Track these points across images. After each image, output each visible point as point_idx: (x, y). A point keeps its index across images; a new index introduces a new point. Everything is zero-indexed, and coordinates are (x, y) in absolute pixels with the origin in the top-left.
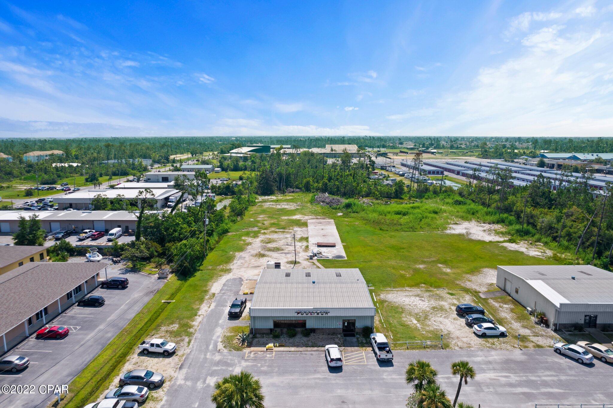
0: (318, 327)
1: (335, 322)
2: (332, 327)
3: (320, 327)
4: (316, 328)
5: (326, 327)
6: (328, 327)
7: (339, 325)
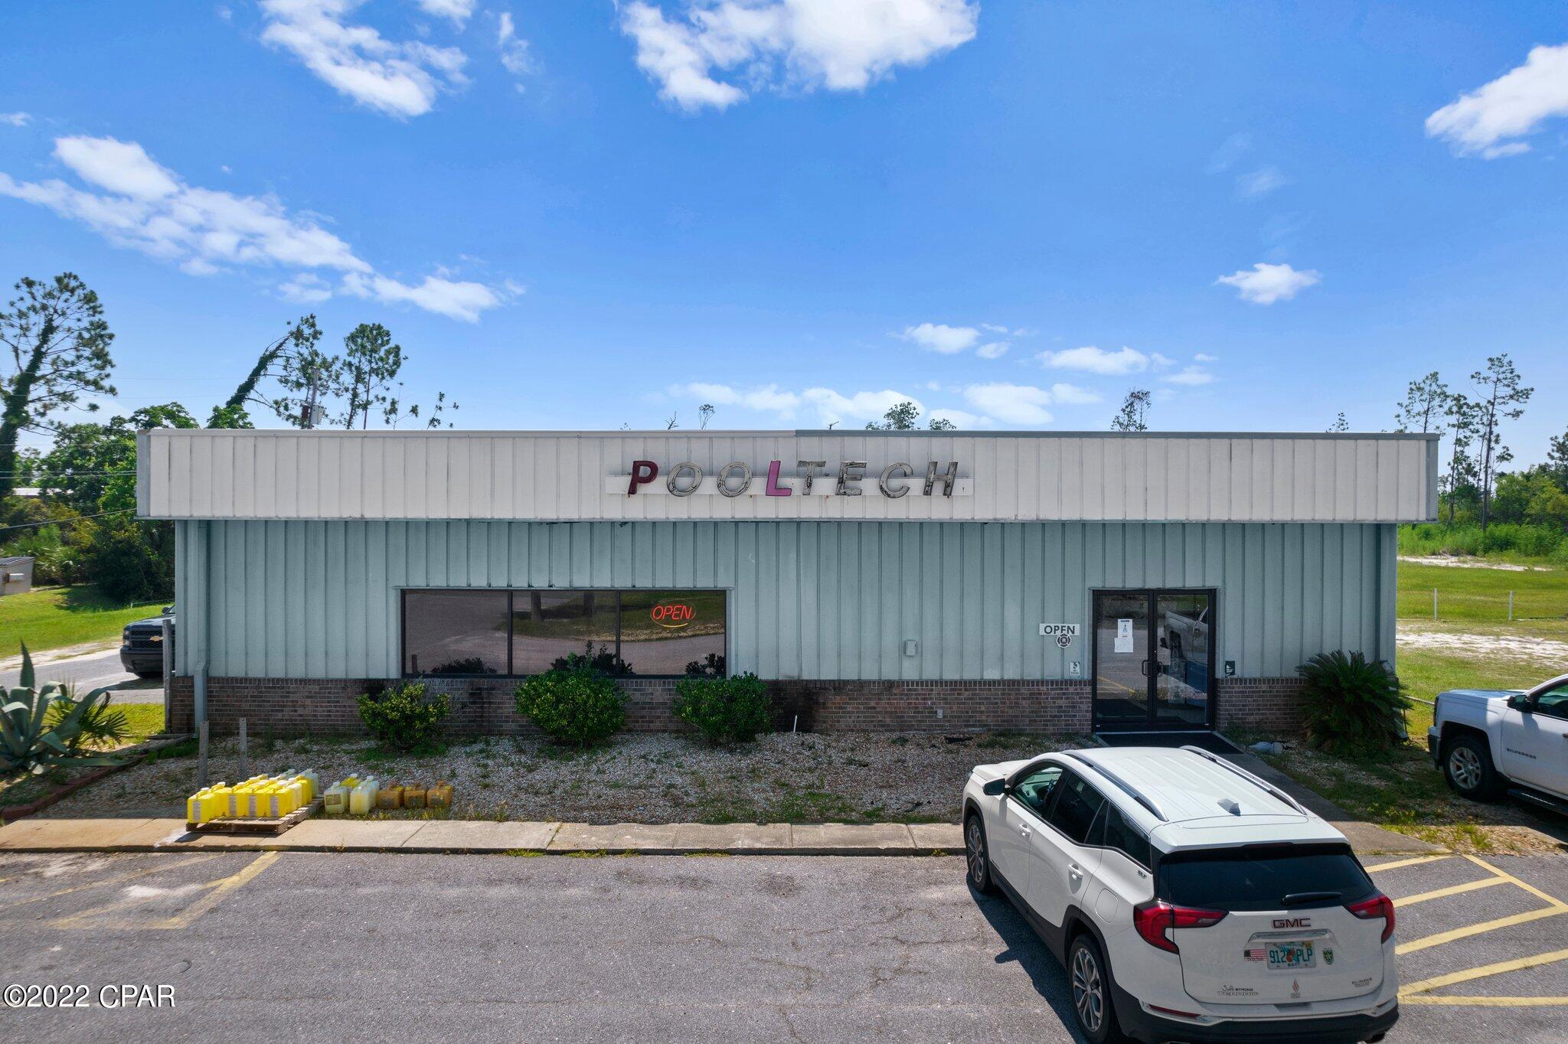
0: (850, 674)
1: (1012, 612)
2: (992, 674)
3: (869, 673)
4: (829, 674)
5: (931, 673)
6: (950, 675)
7: (1053, 651)
